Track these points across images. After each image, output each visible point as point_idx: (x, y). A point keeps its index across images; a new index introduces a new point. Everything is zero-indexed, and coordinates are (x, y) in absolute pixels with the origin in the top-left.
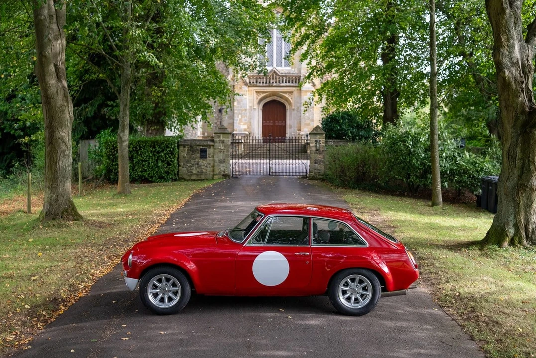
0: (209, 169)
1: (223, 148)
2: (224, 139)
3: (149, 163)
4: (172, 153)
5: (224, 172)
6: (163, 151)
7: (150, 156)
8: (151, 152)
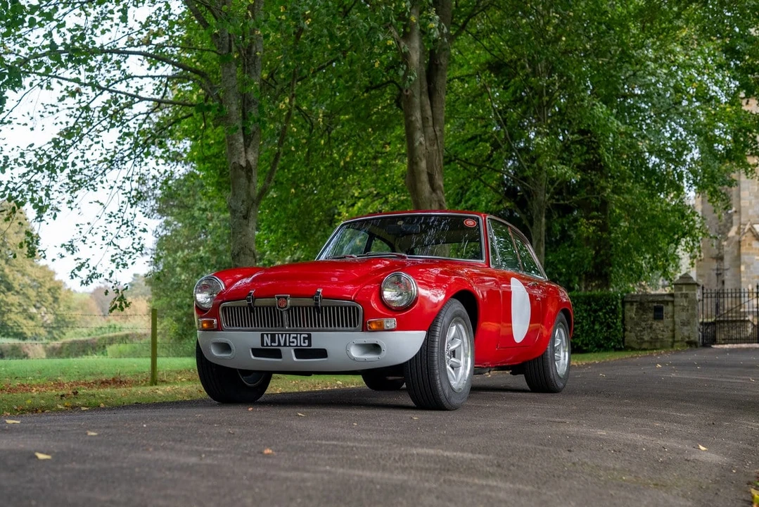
0: (668, 334)
1: (686, 304)
2: (687, 292)
3: (582, 327)
4: (614, 311)
5: (689, 338)
6: (601, 310)
7: (583, 317)
8: (586, 311)
